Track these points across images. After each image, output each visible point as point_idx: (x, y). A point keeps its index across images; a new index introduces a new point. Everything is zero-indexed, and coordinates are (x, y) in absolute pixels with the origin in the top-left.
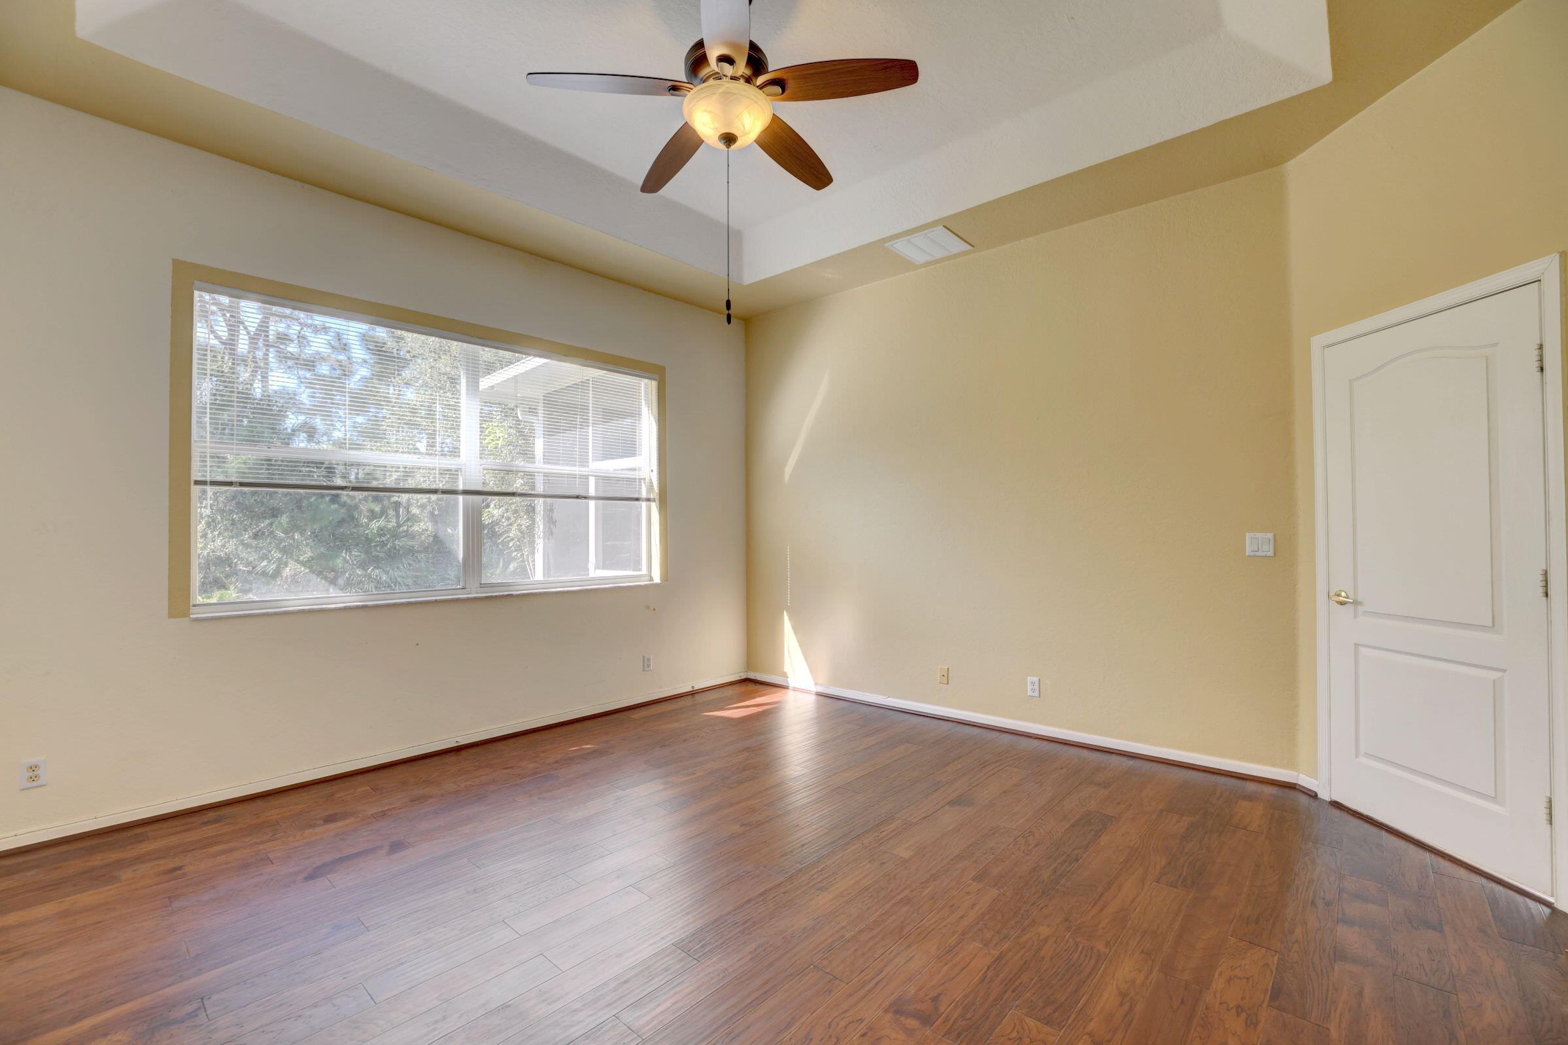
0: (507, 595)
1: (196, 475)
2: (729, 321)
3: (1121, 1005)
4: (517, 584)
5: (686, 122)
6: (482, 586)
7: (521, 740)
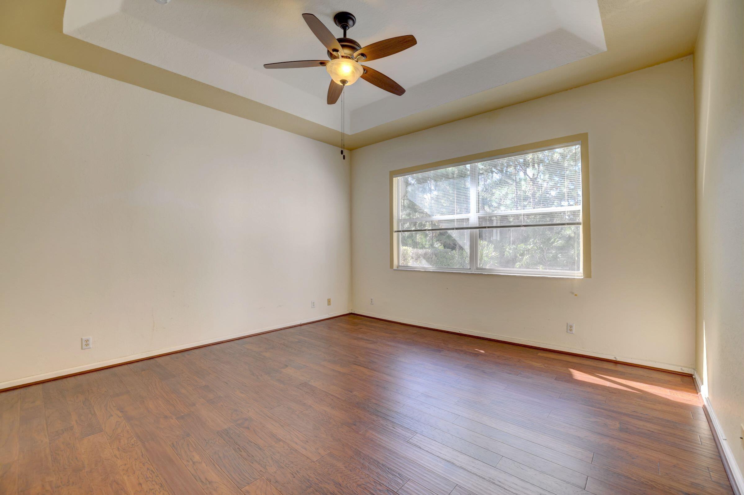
0: (480, 274)
1: (395, 229)
2: (344, 158)
3: (206, 479)
4: (495, 269)
5: (361, 77)
6: (477, 269)
7: (486, 342)
